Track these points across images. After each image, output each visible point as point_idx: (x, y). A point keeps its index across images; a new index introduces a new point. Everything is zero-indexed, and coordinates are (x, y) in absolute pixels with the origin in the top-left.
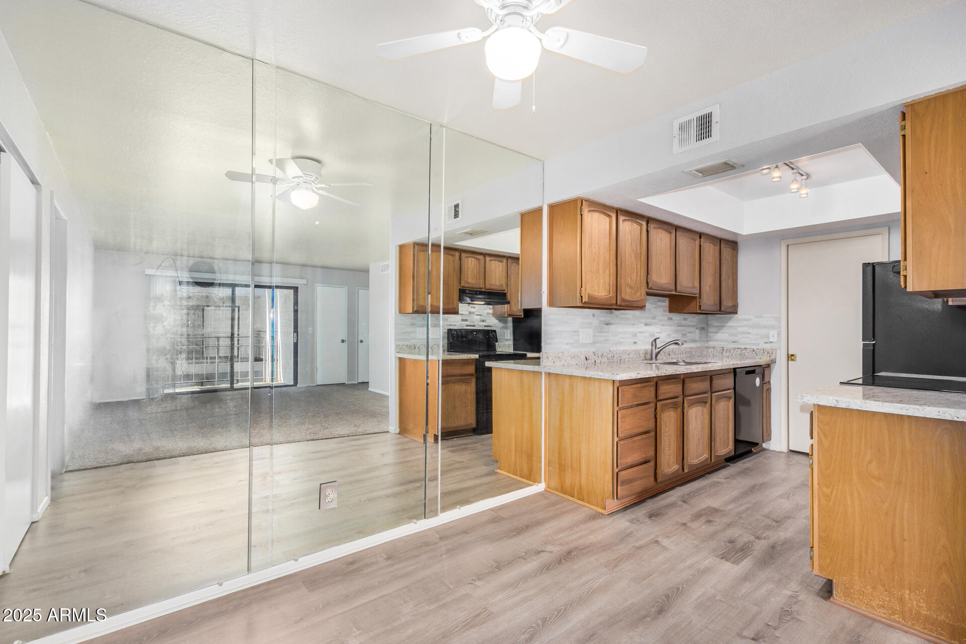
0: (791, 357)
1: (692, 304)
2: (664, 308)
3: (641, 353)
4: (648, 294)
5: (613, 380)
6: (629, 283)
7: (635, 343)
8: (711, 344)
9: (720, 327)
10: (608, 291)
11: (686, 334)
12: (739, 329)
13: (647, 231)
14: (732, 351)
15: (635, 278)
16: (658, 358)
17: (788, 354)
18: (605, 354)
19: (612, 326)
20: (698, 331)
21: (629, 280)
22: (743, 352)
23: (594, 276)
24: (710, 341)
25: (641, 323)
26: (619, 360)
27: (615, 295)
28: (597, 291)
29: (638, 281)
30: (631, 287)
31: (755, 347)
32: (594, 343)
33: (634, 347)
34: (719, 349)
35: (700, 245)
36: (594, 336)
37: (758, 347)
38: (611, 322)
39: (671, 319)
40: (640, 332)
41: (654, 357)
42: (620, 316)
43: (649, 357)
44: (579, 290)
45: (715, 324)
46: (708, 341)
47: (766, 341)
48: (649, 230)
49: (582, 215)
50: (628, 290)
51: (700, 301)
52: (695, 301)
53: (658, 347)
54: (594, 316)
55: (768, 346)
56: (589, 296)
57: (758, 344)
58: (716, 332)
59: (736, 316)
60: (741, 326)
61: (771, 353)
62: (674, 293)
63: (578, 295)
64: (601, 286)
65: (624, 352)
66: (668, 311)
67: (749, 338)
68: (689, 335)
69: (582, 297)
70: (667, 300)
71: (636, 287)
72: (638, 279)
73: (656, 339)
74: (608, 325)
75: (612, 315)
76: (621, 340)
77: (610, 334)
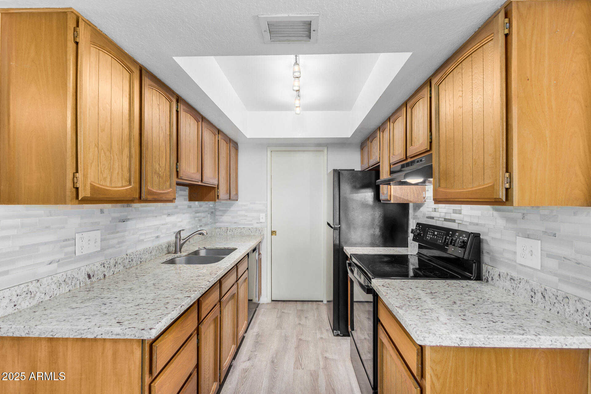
0: (273, 233)
1: (211, 193)
2: (184, 197)
3: (164, 247)
4: (178, 184)
5: (142, 340)
6: (157, 169)
7: (157, 237)
8: (218, 225)
9: (225, 212)
10: (128, 181)
11: (201, 219)
12: (239, 213)
13: (177, 111)
14: (234, 230)
15: (164, 165)
16: (182, 250)
17: (271, 231)
18: (119, 262)
19: (129, 223)
20: (209, 215)
21: (157, 166)
22: (242, 230)
23: (103, 154)
24: (217, 222)
25: (164, 214)
26: (139, 263)
27: (137, 186)
28: (108, 180)
29: (167, 169)
30: (159, 176)
31: (250, 227)
32: (103, 249)
33: (156, 243)
34: (224, 229)
35: (218, 140)
36: (102, 240)
37: (252, 227)
38: (129, 217)
39: (190, 207)
40: (163, 225)
41: (178, 249)
42: (141, 209)
43: (172, 249)
44: (71, 176)
45: (221, 209)
46: (215, 223)
47: (258, 221)
48: (179, 110)
49: (77, 43)
50: (155, 178)
51: (218, 191)
52: (213, 191)
53: (182, 238)
54: (102, 211)
55: (258, 226)
56: (93, 187)
57: (252, 224)
58: (222, 216)
59: (237, 202)
60: (240, 211)
61: (261, 231)
62: (200, 183)
63: (69, 185)
64: (116, 172)
65: (145, 251)
66: (188, 199)
67: (246, 219)
68: (203, 220)
69: (77, 189)
70: (187, 189)
71: (165, 176)
72: (167, 167)
73: (180, 231)
74: (124, 221)
75: (131, 208)
76: (141, 238)
77: (127, 233)
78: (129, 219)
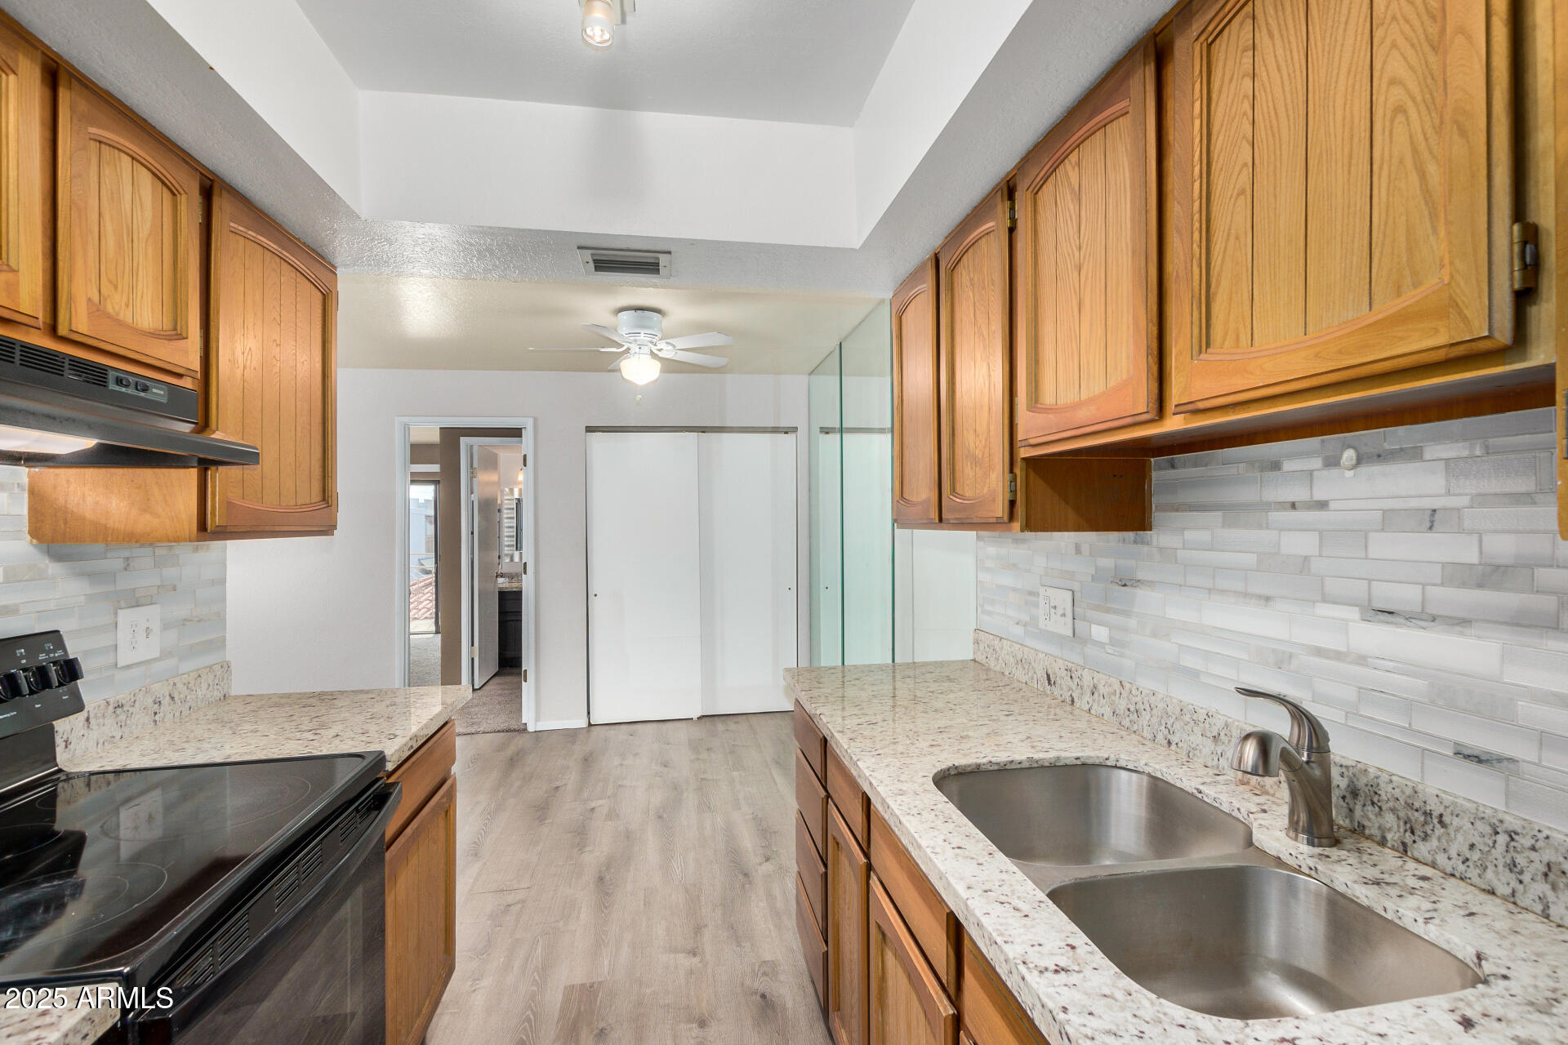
19: (1141, 593)
30: (975, 461)
38: (1138, 576)
54: (1078, 550)
74: (1125, 585)
75: (1145, 549)
76: (1190, 661)
77: (1132, 623)
78: (1139, 581)
